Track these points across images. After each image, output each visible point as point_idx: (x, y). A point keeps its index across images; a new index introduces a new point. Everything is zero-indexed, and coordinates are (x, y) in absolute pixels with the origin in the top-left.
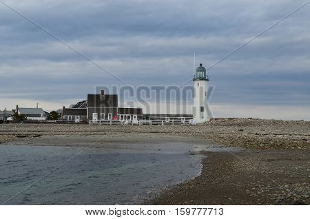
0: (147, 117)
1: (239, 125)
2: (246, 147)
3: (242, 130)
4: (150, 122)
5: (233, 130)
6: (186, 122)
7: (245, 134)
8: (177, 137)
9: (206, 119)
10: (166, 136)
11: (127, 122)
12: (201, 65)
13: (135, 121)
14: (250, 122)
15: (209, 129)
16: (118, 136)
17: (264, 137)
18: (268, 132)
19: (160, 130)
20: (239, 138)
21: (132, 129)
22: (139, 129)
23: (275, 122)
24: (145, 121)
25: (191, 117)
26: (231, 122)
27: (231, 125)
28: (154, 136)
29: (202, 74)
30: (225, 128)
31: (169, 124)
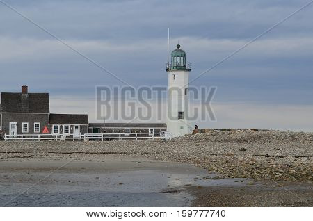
0: (95, 128)
1: (239, 141)
2: (253, 177)
3: (245, 150)
4: (101, 136)
5: (231, 149)
6: (155, 135)
7: (249, 156)
8: (144, 160)
9: (187, 131)
10: (127, 160)
11: (64, 136)
12: (178, 46)
13: (77, 134)
14: (255, 136)
15: (193, 148)
16: (52, 160)
17: (280, 161)
18: (284, 153)
19: (117, 149)
20: (241, 161)
21: (73, 148)
22: (83, 148)
23: (293, 137)
24: (93, 134)
25: (161, 127)
26: (226, 135)
27: (227, 141)
28: (109, 159)
29: (180, 61)
30: (217, 146)
31: (130, 140)
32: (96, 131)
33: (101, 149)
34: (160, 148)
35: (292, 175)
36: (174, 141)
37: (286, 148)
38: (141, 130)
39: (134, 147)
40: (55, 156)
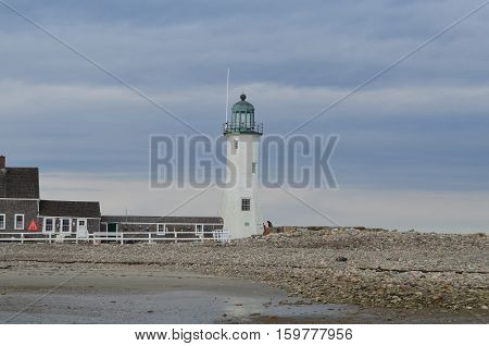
0: (111, 224)
1: (336, 246)
2: (357, 303)
3: (345, 260)
4: (119, 235)
5: (324, 257)
6: (206, 236)
7: (351, 269)
8: (187, 275)
9: (255, 229)
10: (161, 274)
11: (61, 236)
12: (243, 97)
13: (82, 233)
14: (362, 239)
15: (264, 256)
17: (398, 278)
18: (404, 266)
19: (144, 257)
20: (339, 278)
21: (75, 254)
22: (92, 254)
23: (419, 240)
24: (107, 233)
25: (214, 223)
26: (315, 237)
27: (317, 246)
28: (132, 271)
29: (245, 119)
30: (302, 253)
31: (165, 243)
32: (112, 228)
33: (120, 257)
34: (213, 255)
35: (418, 301)
36: (234, 245)
37: (408, 258)
38: (182, 227)
39: (171, 254)
40: (47, 268)
